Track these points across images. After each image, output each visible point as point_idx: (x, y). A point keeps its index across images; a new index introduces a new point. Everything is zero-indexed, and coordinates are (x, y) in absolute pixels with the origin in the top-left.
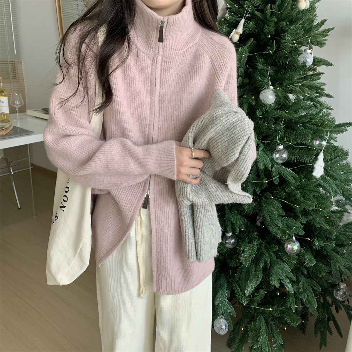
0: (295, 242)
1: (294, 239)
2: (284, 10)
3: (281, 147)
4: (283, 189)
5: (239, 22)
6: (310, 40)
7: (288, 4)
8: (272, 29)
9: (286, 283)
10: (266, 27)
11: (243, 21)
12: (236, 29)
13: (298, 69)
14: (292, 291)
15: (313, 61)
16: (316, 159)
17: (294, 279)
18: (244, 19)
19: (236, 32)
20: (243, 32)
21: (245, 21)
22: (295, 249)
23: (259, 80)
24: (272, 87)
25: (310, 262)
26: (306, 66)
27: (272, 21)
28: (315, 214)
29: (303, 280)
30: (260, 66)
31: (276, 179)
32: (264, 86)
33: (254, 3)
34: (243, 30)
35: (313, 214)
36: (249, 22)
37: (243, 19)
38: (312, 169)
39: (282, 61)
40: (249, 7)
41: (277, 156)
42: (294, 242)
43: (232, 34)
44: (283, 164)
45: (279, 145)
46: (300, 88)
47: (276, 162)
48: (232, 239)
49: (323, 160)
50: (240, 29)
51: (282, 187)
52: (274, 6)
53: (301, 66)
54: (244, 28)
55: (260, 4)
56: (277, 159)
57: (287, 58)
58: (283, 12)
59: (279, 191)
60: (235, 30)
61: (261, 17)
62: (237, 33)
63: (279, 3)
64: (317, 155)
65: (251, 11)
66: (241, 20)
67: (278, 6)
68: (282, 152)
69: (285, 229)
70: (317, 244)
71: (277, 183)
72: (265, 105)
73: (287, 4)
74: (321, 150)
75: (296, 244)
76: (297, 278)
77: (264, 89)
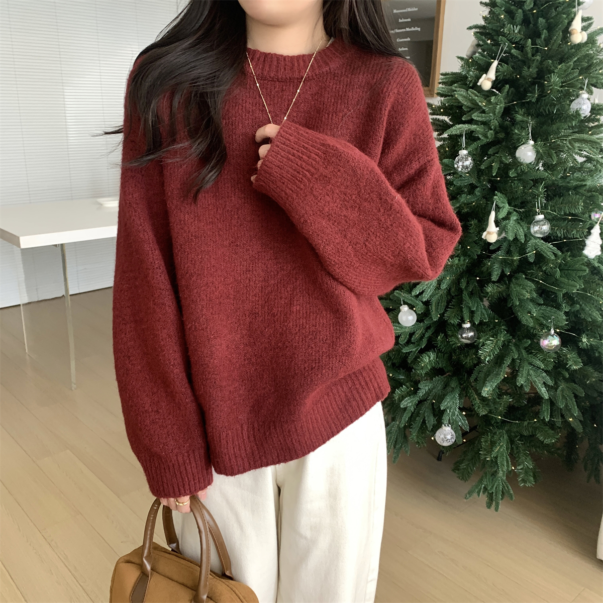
0: (555, 336)
1: (552, 332)
2: (553, 44)
3: (541, 217)
4: (540, 267)
5: (490, 64)
6: (586, 82)
7: (557, 37)
8: (533, 70)
9: (539, 386)
10: (526, 68)
11: (495, 63)
12: (486, 74)
13: (568, 119)
14: (547, 397)
15: (591, 109)
16: (589, 233)
17: (551, 383)
18: (498, 60)
19: (486, 78)
20: (496, 77)
21: (499, 64)
22: (553, 344)
23: (516, 133)
24: (532, 142)
25: (575, 364)
26: (579, 115)
27: (534, 60)
28: (585, 304)
29: (562, 386)
30: (519, 117)
31: (531, 255)
32: (522, 141)
33: (513, 38)
34: (496, 75)
35: (583, 304)
36: (503, 64)
37: (496, 60)
38: (583, 245)
39: (548, 109)
40: (505, 44)
41: (536, 228)
42: (553, 336)
43: (481, 80)
44: (542, 239)
45: (539, 214)
46: (570, 143)
47: (533, 236)
48: (470, 332)
49: (599, 235)
50: (492, 74)
51: (538, 266)
52: (538, 41)
53: (572, 115)
54: (496, 72)
55: (521, 40)
56: (536, 232)
57: (555, 106)
58: (552, 47)
59: (534, 270)
60: (484, 75)
61: (519, 56)
62: (488, 79)
63: (545, 37)
64: (591, 227)
65: (507, 49)
66: (493, 62)
67: (545, 40)
68: (542, 223)
69: (542, 319)
70: (584, 340)
71: (532, 260)
72: (521, 164)
73: (555, 37)
74: (597, 223)
75: (555, 339)
76: (556, 383)
77: (522, 145)
